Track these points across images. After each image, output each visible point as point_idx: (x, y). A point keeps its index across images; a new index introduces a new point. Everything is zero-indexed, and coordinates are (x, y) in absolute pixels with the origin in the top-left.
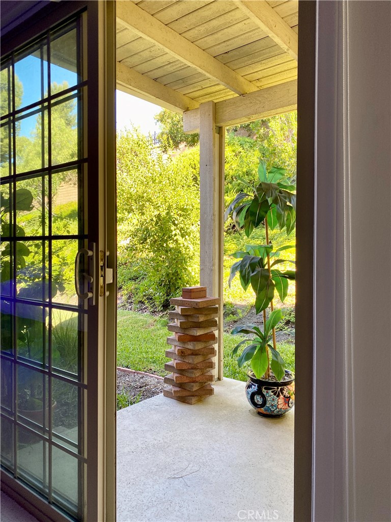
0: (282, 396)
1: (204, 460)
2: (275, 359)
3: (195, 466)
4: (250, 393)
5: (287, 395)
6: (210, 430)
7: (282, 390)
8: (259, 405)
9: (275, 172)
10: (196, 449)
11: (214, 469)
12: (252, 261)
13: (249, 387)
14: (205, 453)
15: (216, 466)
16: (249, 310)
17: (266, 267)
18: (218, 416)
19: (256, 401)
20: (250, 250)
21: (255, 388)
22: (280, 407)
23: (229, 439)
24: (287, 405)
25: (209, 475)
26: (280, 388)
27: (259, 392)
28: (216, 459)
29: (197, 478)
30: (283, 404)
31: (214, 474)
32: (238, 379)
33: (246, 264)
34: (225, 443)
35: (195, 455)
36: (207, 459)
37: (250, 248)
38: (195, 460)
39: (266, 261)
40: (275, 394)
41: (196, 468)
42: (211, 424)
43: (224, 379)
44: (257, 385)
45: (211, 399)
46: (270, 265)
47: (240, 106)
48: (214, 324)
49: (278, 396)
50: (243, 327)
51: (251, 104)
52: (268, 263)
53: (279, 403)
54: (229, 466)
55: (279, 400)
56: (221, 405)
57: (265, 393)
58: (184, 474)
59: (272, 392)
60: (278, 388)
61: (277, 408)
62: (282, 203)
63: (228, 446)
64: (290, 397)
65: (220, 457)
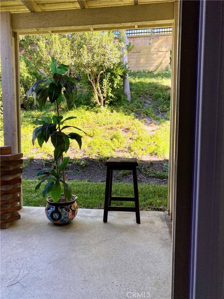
0: (71, 211)
1: (30, 265)
2: (66, 188)
3: (25, 271)
4: (50, 213)
5: (74, 209)
6: (26, 243)
7: (71, 207)
8: (57, 219)
9: (62, 68)
10: (21, 259)
11: (39, 269)
12: (50, 126)
13: (48, 209)
14: (29, 259)
15: (40, 266)
16: (29, 162)
17: (58, 130)
18: (29, 232)
19: (54, 217)
20: (45, 119)
21: (53, 209)
22: (69, 217)
23: (42, 246)
24: (74, 215)
25: (37, 274)
26: (69, 206)
27: (56, 211)
28: (38, 262)
29: (30, 279)
30: (71, 216)
31: (41, 272)
32: (32, 206)
33: (45, 129)
34: (40, 249)
35: (22, 263)
36: (32, 263)
37: (45, 118)
38: (24, 266)
39: (57, 126)
40: (66, 210)
41: (27, 272)
42: (25, 239)
43: (24, 207)
44: (54, 207)
45: (19, 222)
46: (61, 129)
47: (31, 20)
48: (20, 171)
49: (69, 211)
50: (45, 171)
51: (40, 20)
52: (59, 127)
53: (69, 215)
54: (49, 263)
55: (69, 213)
56: (27, 224)
57: (60, 211)
58: (19, 279)
59: (65, 209)
60: (68, 206)
61: (68, 218)
62: (70, 88)
63: (43, 250)
64: (75, 210)
65: (41, 259)
